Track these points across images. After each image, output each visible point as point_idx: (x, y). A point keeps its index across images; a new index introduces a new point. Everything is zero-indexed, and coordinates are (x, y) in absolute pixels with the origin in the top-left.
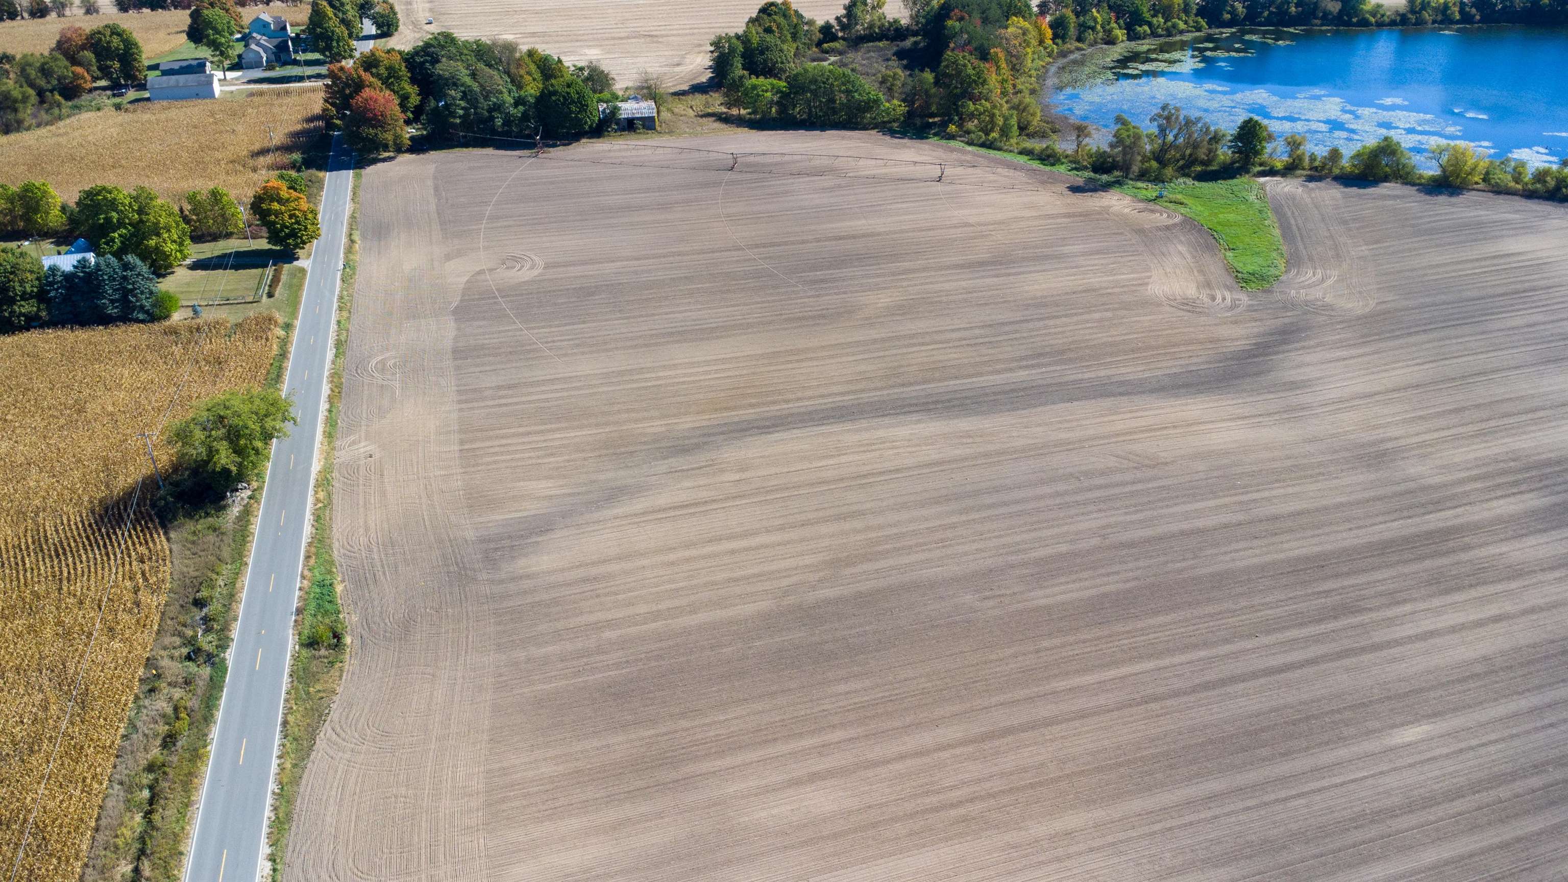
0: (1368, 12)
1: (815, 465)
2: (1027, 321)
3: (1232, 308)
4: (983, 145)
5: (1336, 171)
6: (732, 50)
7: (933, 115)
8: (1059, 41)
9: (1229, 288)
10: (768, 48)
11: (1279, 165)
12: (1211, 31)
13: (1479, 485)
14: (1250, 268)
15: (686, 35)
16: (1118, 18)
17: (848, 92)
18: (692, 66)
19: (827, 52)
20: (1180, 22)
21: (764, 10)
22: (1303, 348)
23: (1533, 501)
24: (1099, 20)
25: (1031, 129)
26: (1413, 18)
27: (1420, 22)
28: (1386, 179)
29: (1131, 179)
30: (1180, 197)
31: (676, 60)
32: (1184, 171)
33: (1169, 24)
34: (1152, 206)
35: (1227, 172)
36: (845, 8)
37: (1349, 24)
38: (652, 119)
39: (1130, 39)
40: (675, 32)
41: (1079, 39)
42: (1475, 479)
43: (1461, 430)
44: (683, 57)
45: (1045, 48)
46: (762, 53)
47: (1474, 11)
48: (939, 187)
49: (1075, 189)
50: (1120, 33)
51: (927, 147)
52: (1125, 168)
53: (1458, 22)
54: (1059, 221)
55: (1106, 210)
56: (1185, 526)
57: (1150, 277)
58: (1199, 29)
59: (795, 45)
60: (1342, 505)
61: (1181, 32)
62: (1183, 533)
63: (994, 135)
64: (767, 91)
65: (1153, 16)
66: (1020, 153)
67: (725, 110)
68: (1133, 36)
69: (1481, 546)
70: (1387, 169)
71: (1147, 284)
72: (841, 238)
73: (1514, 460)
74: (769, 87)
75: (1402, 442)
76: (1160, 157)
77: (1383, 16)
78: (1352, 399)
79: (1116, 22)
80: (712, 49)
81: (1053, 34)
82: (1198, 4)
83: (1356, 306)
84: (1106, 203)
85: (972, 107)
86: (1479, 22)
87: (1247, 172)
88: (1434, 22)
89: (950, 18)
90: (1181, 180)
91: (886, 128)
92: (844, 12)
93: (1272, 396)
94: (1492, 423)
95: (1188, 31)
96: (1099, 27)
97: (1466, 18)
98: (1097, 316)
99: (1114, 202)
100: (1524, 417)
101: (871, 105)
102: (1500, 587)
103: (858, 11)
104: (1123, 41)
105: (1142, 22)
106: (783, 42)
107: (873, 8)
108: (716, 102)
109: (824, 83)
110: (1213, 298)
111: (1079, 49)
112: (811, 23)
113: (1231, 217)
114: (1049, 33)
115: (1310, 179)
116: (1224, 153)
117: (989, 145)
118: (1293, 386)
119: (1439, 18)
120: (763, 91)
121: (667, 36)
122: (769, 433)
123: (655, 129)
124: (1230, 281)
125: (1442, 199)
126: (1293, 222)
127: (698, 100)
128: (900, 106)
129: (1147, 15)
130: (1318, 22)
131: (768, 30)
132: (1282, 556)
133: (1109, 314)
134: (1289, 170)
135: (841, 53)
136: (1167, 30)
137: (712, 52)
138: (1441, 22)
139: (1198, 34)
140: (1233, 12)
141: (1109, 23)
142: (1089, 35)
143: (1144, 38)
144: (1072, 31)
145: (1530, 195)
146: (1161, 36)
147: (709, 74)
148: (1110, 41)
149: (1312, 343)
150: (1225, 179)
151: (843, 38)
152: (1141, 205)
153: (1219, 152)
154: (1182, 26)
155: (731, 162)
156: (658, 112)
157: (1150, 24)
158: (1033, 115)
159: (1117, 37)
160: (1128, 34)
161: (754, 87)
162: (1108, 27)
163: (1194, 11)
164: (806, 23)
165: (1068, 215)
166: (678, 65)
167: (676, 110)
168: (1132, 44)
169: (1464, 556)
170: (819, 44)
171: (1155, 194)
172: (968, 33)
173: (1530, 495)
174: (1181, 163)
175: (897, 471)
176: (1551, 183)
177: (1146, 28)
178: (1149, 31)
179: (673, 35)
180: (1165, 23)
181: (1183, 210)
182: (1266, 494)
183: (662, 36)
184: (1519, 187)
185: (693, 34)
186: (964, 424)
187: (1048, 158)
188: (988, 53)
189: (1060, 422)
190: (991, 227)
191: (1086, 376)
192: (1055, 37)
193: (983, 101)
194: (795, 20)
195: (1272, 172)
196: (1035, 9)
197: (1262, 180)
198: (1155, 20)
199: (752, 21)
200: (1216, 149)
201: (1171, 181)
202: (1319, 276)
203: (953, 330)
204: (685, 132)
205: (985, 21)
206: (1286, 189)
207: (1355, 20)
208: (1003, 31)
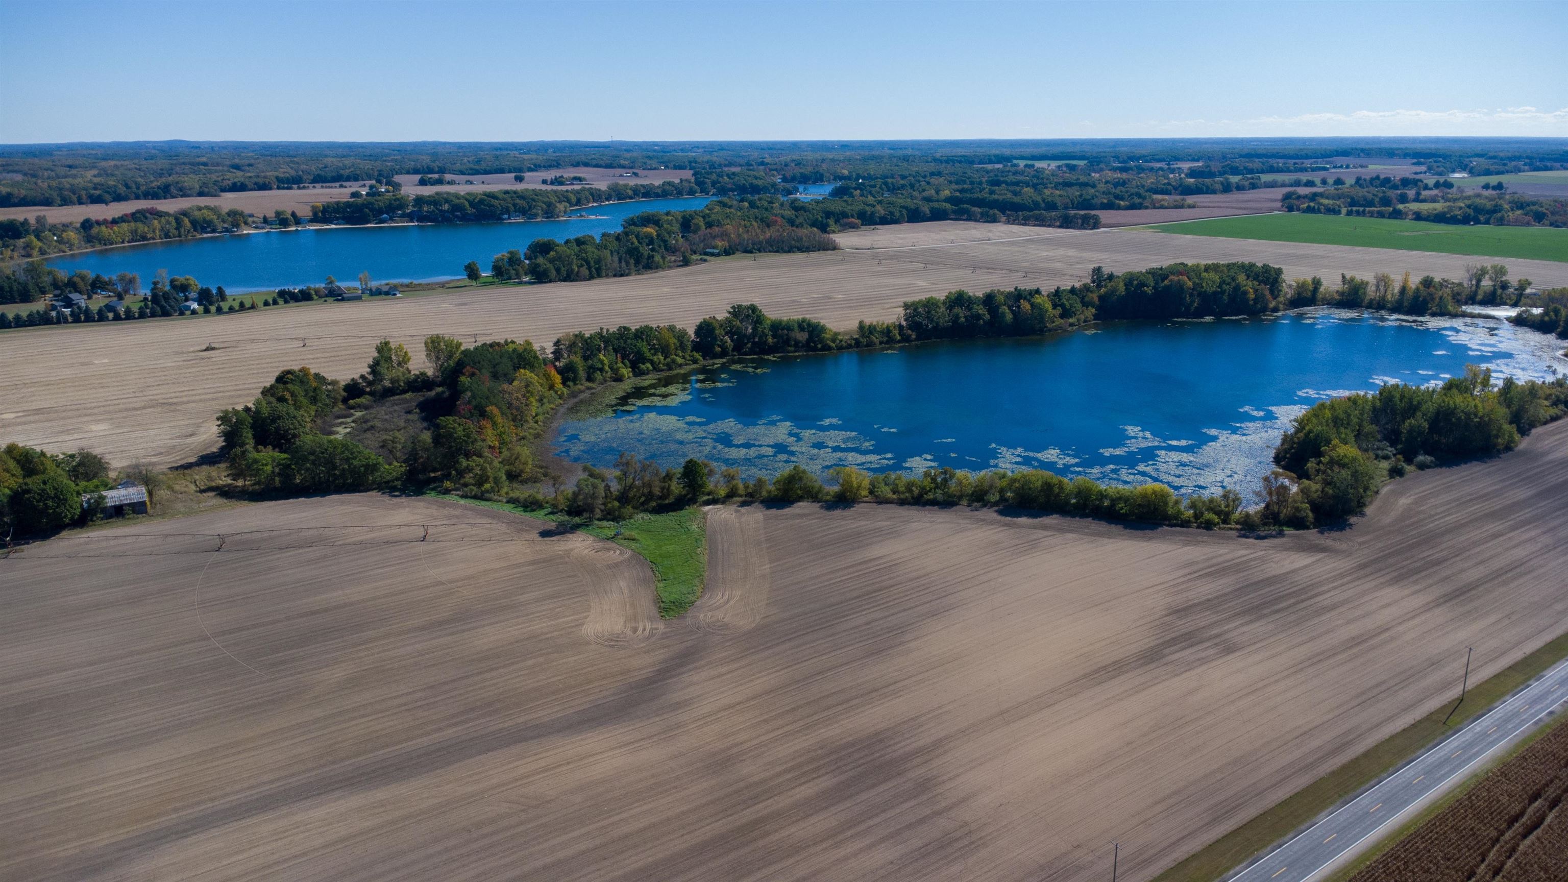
0: (828, 339)
1: (224, 863)
2: (467, 677)
3: (648, 638)
4: (475, 497)
5: (764, 494)
6: (240, 422)
7: (434, 470)
8: (570, 383)
9: (651, 619)
10: (279, 417)
11: (722, 493)
12: (706, 363)
13: (789, 776)
14: (673, 597)
15: (209, 400)
16: (623, 358)
17: (347, 460)
18: (205, 436)
19: (353, 408)
20: (678, 358)
21: (282, 379)
22: (696, 668)
23: (826, 782)
24: (606, 361)
25: (524, 476)
26: (864, 341)
27: (870, 344)
28: (800, 499)
29: (599, 520)
30: (634, 534)
31: (190, 430)
32: (643, 507)
33: (669, 360)
34: (609, 544)
35: (679, 504)
36: (370, 367)
37: (815, 349)
38: (143, 504)
39: (635, 375)
40: (197, 398)
41: (590, 379)
42: (788, 771)
43: (789, 728)
44: (199, 426)
45: (556, 392)
46: (274, 421)
47: (910, 332)
48: (422, 547)
49: (545, 534)
50: (625, 371)
51: (422, 504)
52: (592, 511)
53: (899, 342)
54: (524, 569)
55: (568, 553)
56: (548, 860)
57: (586, 617)
58: (695, 361)
59: (314, 408)
60: (683, 813)
61: (680, 366)
62: (546, 867)
63: (487, 486)
64: (266, 465)
65: (653, 355)
66: (508, 502)
67: (230, 482)
68: (638, 372)
69: (776, 831)
70: (799, 492)
71: (582, 624)
72: (313, 613)
73: (822, 748)
74: (270, 460)
75: (745, 746)
76: (624, 498)
77: (841, 341)
78: (719, 711)
79: (622, 362)
80: (219, 422)
81: (562, 379)
82: (693, 341)
83: (745, 623)
84: (571, 546)
85: (464, 463)
86: (916, 340)
87: (695, 503)
88: (881, 343)
89: (463, 374)
90: (640, 515)
91: (389, 488)
92: (369, 370)
93: (658, 719)
94: (816, 717)
95: (686, 364)
96: (607, 368)
97: (905, 339)
98: (530, 662)
99: (578, 545)
100: (840, 708)
101: (372, 468)
102: (779, 866)
103: (383, 369)
104: (629, 378)
105: (644, 360)
106: (298, 407)
107: (399, 364)
108: (221, 476)
109: (323, 453)
110: (635, 630)
111: (589, 388)
112: (334, 383)
113: (671, 548)
114: (558, 378)
115: (744, 504)
116: (676, 488)
117: (480, 497)
118: (677, 706)
119: (885, 339)
120: (263, 465)
121: (188, 402)
122: (186, 837)
123: (146, 512)
124: (654, 611)
125: (838, 513)
126: (720, 547)
127: (202, 475)
128: (401, 466)
129: (648, 354)
130: (792, 349)
131: (281, 399)
132: (620, 872)
133: (541, 659)
134: (731, 495)
135: (366, 408)
136: (667, 365)
137: (219, 426)
138: (887, 342)
139: (695, 366)
140: (723, 346)
141: (616, 363)
142: (598, 376)
143: (648, 374)
144: (582, 374)
145: (902, 503)
146: (662, 370)
147: (221, 443)
148: (619, 379)
149: (703, 663)
150: (674, 510)
151: (370, 393)
152: (601, 544)
153: (673, 488)
154: (679, 360)
155: (218, 542)
156: (150, 493)
157: (652, 362)
158: (525, 463)
159: (623, 376)
160: (633, 370)
161: (256, 461)
162: (615, 367)
163: (690, 347)
164: (329, 384)
165: (533, 563)
166: (191, 435)
167: (177, 487)
168: (638, 379)
169: (760, 843)
170: (345, 401)
171: (613, 533)
172: (471, 391)
173: (825, 778)
174: (643, 499)
175: (304, 854)
176: (916, 491)
177: (649, 365)
178: (651, 368)
179: (194, 402)
180: (665, 359)
181: (633, 545)
182: (624, 815)
183: (182, 403)
184: (895, 496)
185: (216, 399)
186: (381, 794)
187: (530, 505)
188: (486, 411)
189: (470, 776)
190: (459, 584)
191: (507, 725)
192: (564, 383)
193: (475, 458)
194: (314, 384)
195: (714, 502)
196: (551, 356)
197: (707, 508)
198: (655, 358)
199: (266, 392)
200: (669, 486)
201: (631, 518)
202: (726, 598)
203: (395, 697)
204: (180, 512)
205: (495, 376)
206: (723, 516)
207: (819, 346)
208: (506, 386)
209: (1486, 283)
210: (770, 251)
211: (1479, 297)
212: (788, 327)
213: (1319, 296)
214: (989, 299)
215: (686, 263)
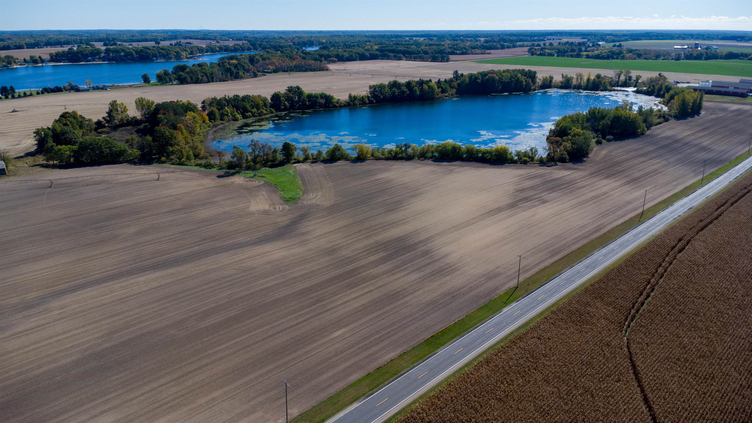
0: (335, 102)
1: (99, 299)
2: (199, 228)
3: (282, 211)
4: (179, 164)
5: (322, 159)
6: (46, 135)
7: (155, 155)
8: (213, 121)
9: (281, 204)
10: (66, 133)
11: (301, 159)
12: (277, 113)
13: (365, 253)
14: (290, 196)
15: (22, 131)
16: (237, 110)
17: (110, 148)
18: (25, 145)
19: (100, 133)
20: (264, 111)
21: (64, 116)
22: (308, 220)
23: (381, 255)
24: (229, 111)
25: (201, 156)
26: (352, 103)
27: (355, 105)
28: (339, 159)
29: (244, 170)
30: (263, 175)
31: (16, 143)
32: (265, 165)
33: (259, 111)
34: (252, 179)
35: (282, 164)
36: (107, 113)
37: (329, 107)
38: (3, 170)
39: (244, 118)
40: (15, 130)
41: (221, 119)
42: (364, 252)
43: (360, 237)
44: (20, 141)
45: (206, 124)
46: (63, 134)
47: (373, 99)
48: (158, 183)
49: (219, 177)
50: (239, 116)
51: (152, 167)
52: (241, 167)
53: (368, 104)
54: (213, 189)
55: (233, 183)
56: (261, 287)
57: (250, 205)
58: (272, 113)
59: (82, 131)
60: (319, 269)
61: (265, 114)
62: (261, 290)
63: (184, 159)
64: (66, 151)
65: (252, 109)
66: (196, 165)
67: (46, 162)
68: (245, 117)
69: (364, 272)
70: (339, 156)
71: (249, 207)
72: (110, 209)
73: (376, 243)
74: (68, 149)
75: (341, 245)
76: (254, 160)
77: (341, 103)
78: (325, 234)
79: (237, 112)
80: (35, 135)
81: (209, 118)
82: (270, 103)
83: (327, 203)
84: (233, 180)
85: (171, 149)
86: (375, 103)
87: (289, 163)
88: (360, 104)
89: (159, 114)
90: (264, 169)
91: (133, 162)
92: (107, 115)
93: (296, 238)
94: (370, 233)
95: (268, 114)
96: (229, 114)
97: (371, 102)
98: (228, 222)
99: (237, 180)
100: (381, 230)
101: (122, 153)
102: (369, 283)
103: (114, 114)
104: (241, 119)
105: (248, 111)
106: (75, 129)
107: (122, 112)
108: (41, 159)
109: (96, 145)
110: (275, 209)
111: (222, 124)
112: (90, 120)
113: (283, 179)
114: (207, 118)
115: (313, 162)
116: (280, 157)
117: (182, 164)
118: (304, 234)
119: (361, 103)
120: (64, 151)
121: (11, 132)
122: (76, 292)
123: (6, 174)
124: (281, 201)
125: (359, 164)
126: (306, 178)
127: (30, 160)
128: (137, 152)
129: (249, 109)
130: (318, 107)
131: (66, 125)
132: (297, 289)
133: (234, 220)
134: (305, 160)
135: (108, 133)
136: (259, 114)
137: (35, 136)
138: (362, 104)
139: (272, 115)
140: (285, 105)
141: (234, 112)
142: (226, 118)
143: (250, 118)
144: (218, 116)
145: (387, 159)
146: (257, 116)
147: (35, 147)
148: (236, 120)
149: (311, 218)
150: (280, 166)
151: (108, 126)
152: (248, 179)
153: (277, 156)
154: (265, 112)
155: (50, 185)
156: (7, 166)
157: (251, 112)
158: (201, 150)
159: (238, 118)
160: (243, 116)
161: (60, 150)
162: (233, 114)
163: (269, 106)
164: (87, 121)
165: (217, 187)
166: (17, 145)
167: (17, 165)
168: (245, 121)
169: (358, 276)
170: (96, 130)
171: (253, 175)
172: (167, 119)
173: (381, 253)
174: (263, 162)
175: (140, 293)
176: (393, 154)
177: (250, 113)
178: (251, 115)
179: (13, 132)
180: (257, 111)
181: (264, 179)
182: (292, 271)
183: (7, 133)
184: (383, 157)
185: (25, 130)
186: (170, 271)
187: (208, 166)
188: (177, 126)
189: (212, 262)
190: (183, 195)
191: (224, 244)
192: (210, 120)
193: (176, 146)
194: (80, 120)
195: (298, 162)
196: (200, 109)
197: (295, 165)
198: (253, 110)
199: (56, 121)
200: (276, 155)
201: (260, 169)
202: (315, 195)
203: (165, 237)
204: (24, 174)
205: (176, 114)
206: (304, 167)
207: (331, 105)
208: (184, 118)
209: (622, 78)
210: (296, 71)
211: (620, 84)
212: (316, 97)
213: (552, 84)
214: (408, 84)
215: (255, 76)
